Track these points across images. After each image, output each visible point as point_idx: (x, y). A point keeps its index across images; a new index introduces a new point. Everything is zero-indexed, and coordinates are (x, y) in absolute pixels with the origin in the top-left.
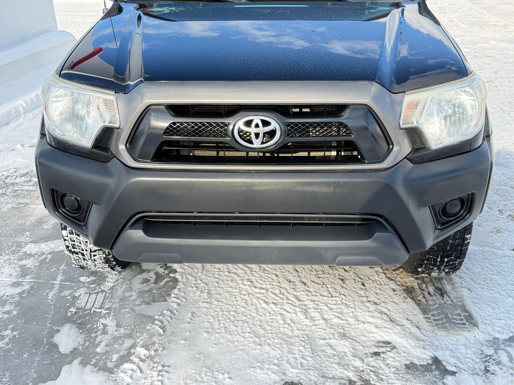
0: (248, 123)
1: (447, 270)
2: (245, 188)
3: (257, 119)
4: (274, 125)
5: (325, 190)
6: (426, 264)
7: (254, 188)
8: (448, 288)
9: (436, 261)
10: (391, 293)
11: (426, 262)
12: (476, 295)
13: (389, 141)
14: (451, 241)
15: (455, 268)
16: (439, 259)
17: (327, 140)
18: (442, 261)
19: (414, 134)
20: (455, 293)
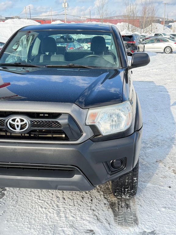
0: (14, 120)
1: (128, 195)
2: (12, 151)
3: (18, 118)
4: (26, 121)
6: (117, 191)
7: (16, 151)
9: (121, 190)
11: (117, 190)
14: (127, 181)
15: (133, 194)
16: (123, 189)
18: (125, 190)
19: (94, 128)
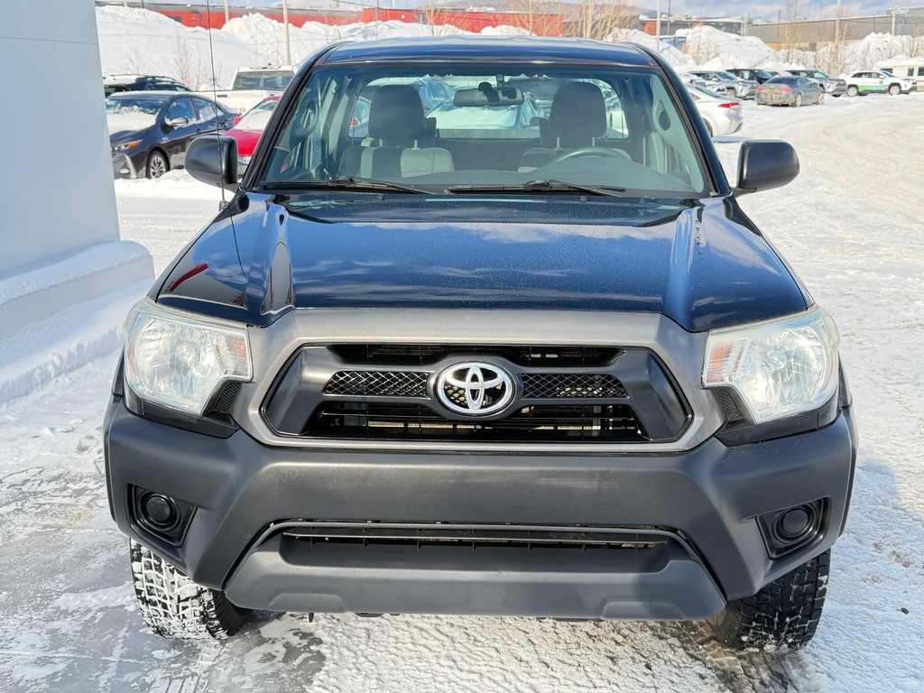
0: (461, 375)
1: (790, 640)
2: (453, 481)
3: (475, 367)
4: (502, 377)
5: (584, 484)
6: (754, 628)
7: (468, 481)
8: (794, 673)
9: (771, 622)
10: (697, 681)
11: (754, 624)
12: (841, 686)
13: (686, 408)
14: (795, 587)
15: (805, 636)
16: (776, 619)
17: (587, 403)
18: (782, 622)
19: (726, 397)
20: (806, 682)
